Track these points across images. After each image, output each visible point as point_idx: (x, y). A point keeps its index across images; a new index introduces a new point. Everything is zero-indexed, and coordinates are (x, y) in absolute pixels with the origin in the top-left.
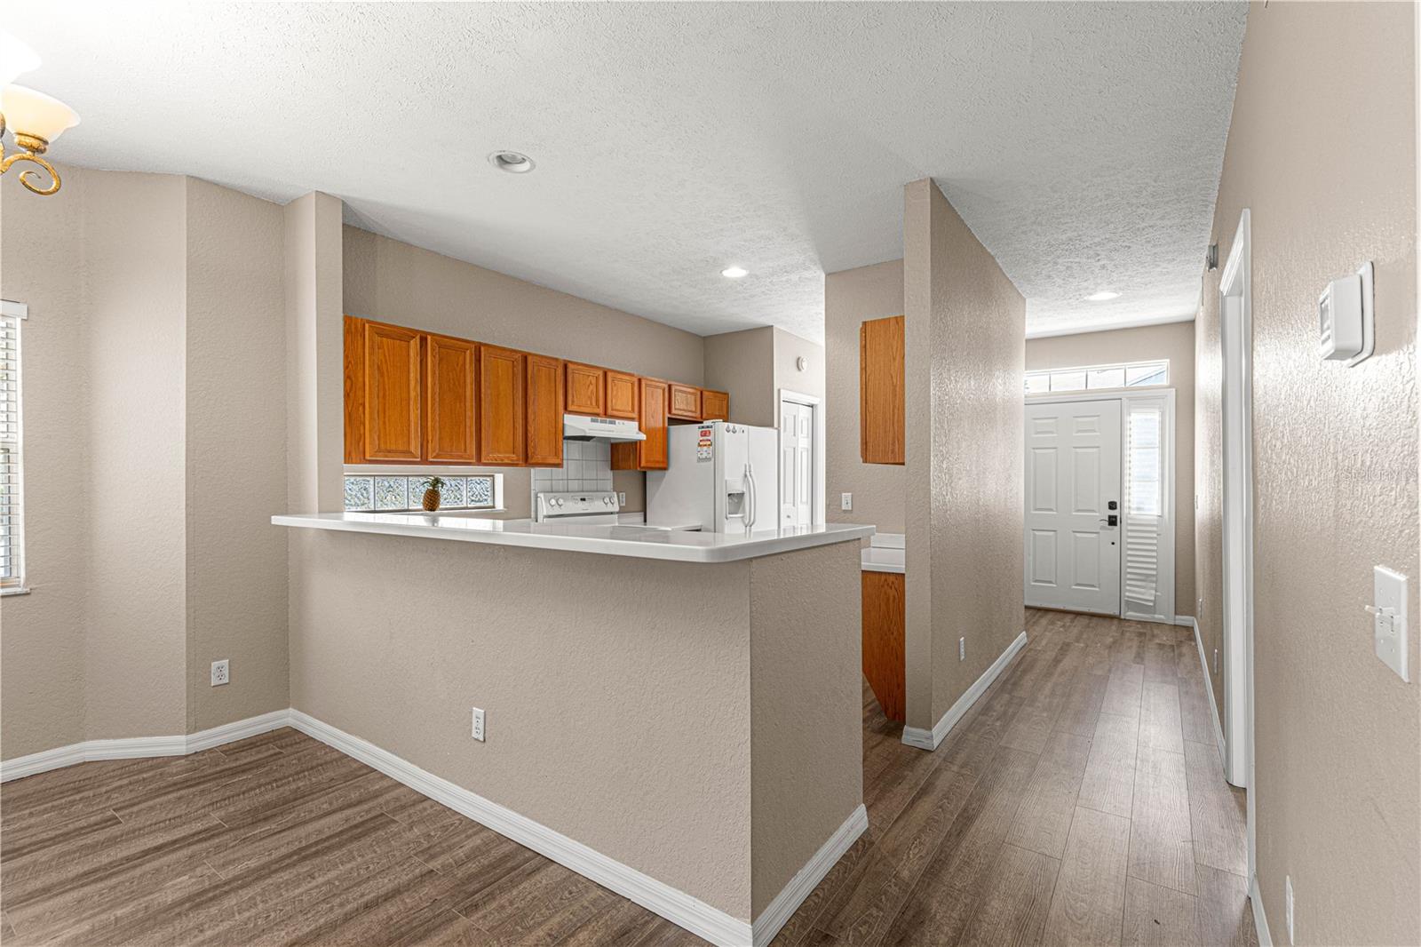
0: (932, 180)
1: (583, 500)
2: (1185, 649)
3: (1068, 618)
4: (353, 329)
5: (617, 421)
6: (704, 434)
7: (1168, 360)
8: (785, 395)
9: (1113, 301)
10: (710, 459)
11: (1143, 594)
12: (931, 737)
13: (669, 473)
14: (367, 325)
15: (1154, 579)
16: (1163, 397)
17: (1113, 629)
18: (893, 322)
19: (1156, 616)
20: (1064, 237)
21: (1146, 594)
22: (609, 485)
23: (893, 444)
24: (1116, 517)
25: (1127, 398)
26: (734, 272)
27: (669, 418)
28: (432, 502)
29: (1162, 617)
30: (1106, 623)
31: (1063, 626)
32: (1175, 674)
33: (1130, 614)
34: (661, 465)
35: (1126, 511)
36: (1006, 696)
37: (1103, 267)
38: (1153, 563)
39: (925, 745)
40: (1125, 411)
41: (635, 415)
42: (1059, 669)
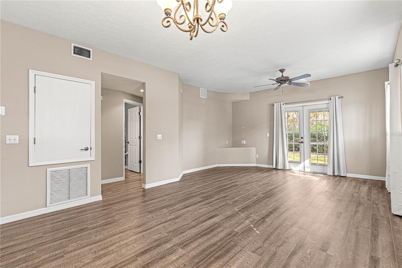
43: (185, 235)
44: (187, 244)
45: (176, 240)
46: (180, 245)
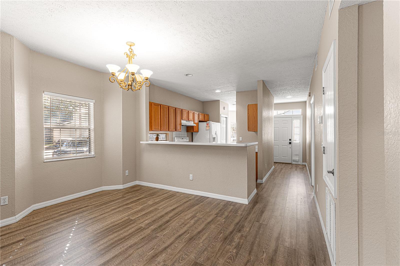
0: (263, 80)
1: (183, 139)
2: (304, 168)
3: (281, 164)
4: (151, 104)
5: (190, 122)
6: (207, 124)
7: (301, 109)
8: (222, 115)
9: (291, 98)
10: (209, 130)
11: (296, 158)
12: (263, 181)
13: (198, 133)
14: (153, 104)
15: (298, 155)
16: (300, 117)
17: (290, 165)
18: (254, 105)
19: (299, 163)
20: (284, 88)
21: (297, 158)
22: (186, 136)
23: (254, 128)
24: (291, 142)
25: (293, 117)
26: (218, 91)
27: (199, 121)
28: (157, 139)
29: (300, 163)
30: (289, 165)
31: (281, 165)
32: (303, 172)
33: (294, 163)
34: (197, 131)
35: (293, 141)
36: (273, 176)
37: (290, 93)
38: (298, 151)
39: (261, 182)
40: (293, 119)
41: (193, 120)
42: (282, 172)
43: (140, 236)
44: (138, 230)
45: (148, 231)
46: (144, 229)
